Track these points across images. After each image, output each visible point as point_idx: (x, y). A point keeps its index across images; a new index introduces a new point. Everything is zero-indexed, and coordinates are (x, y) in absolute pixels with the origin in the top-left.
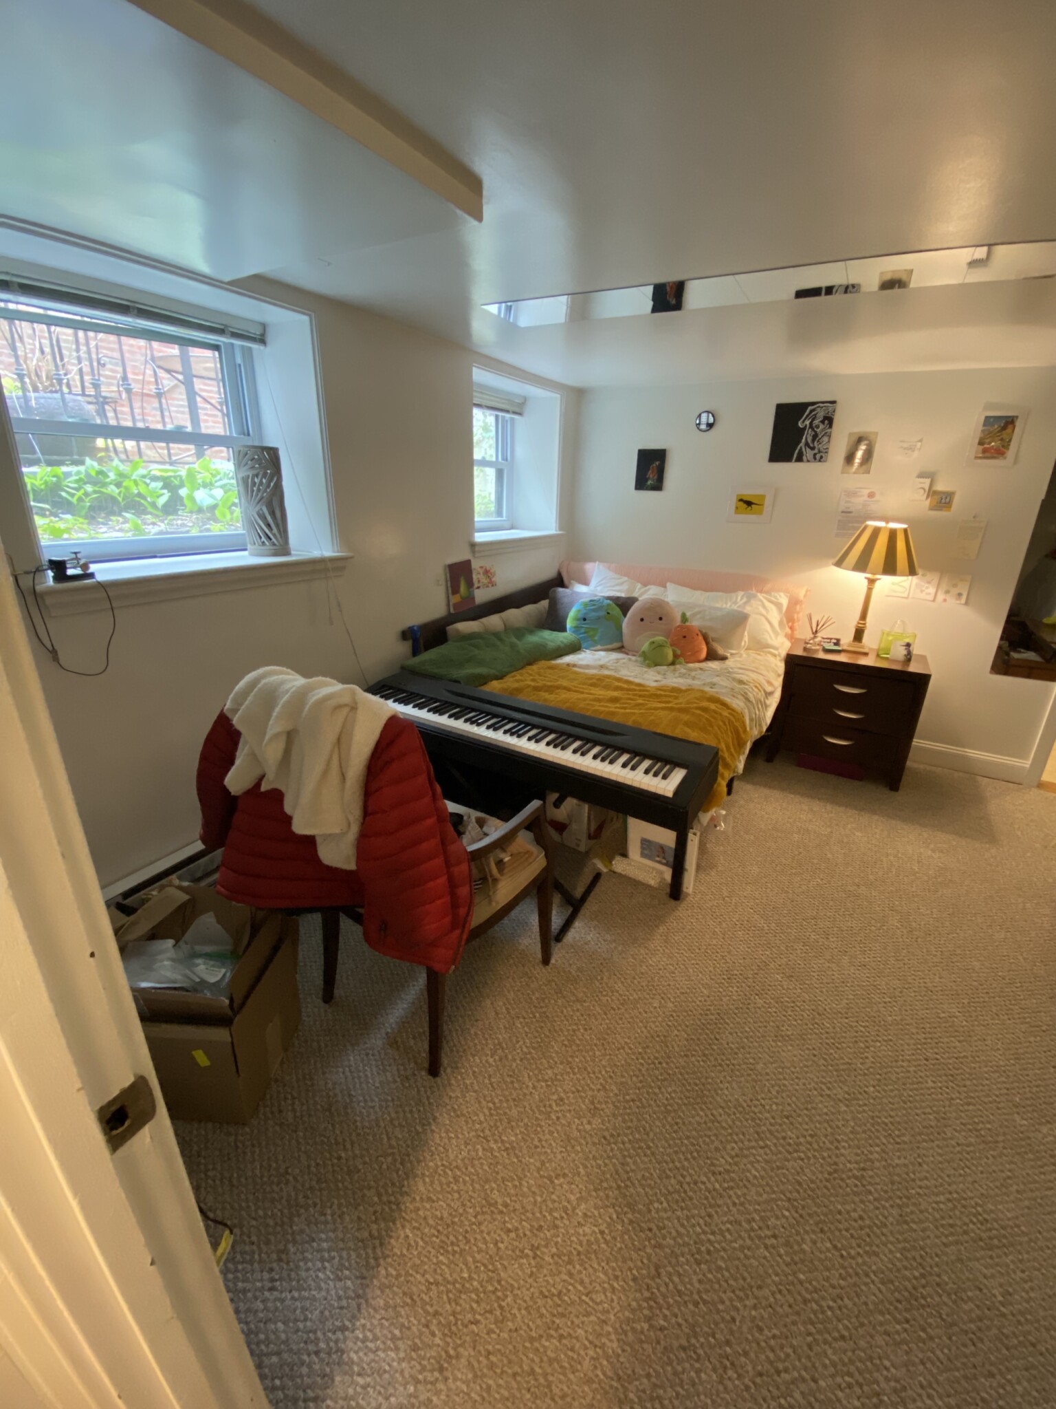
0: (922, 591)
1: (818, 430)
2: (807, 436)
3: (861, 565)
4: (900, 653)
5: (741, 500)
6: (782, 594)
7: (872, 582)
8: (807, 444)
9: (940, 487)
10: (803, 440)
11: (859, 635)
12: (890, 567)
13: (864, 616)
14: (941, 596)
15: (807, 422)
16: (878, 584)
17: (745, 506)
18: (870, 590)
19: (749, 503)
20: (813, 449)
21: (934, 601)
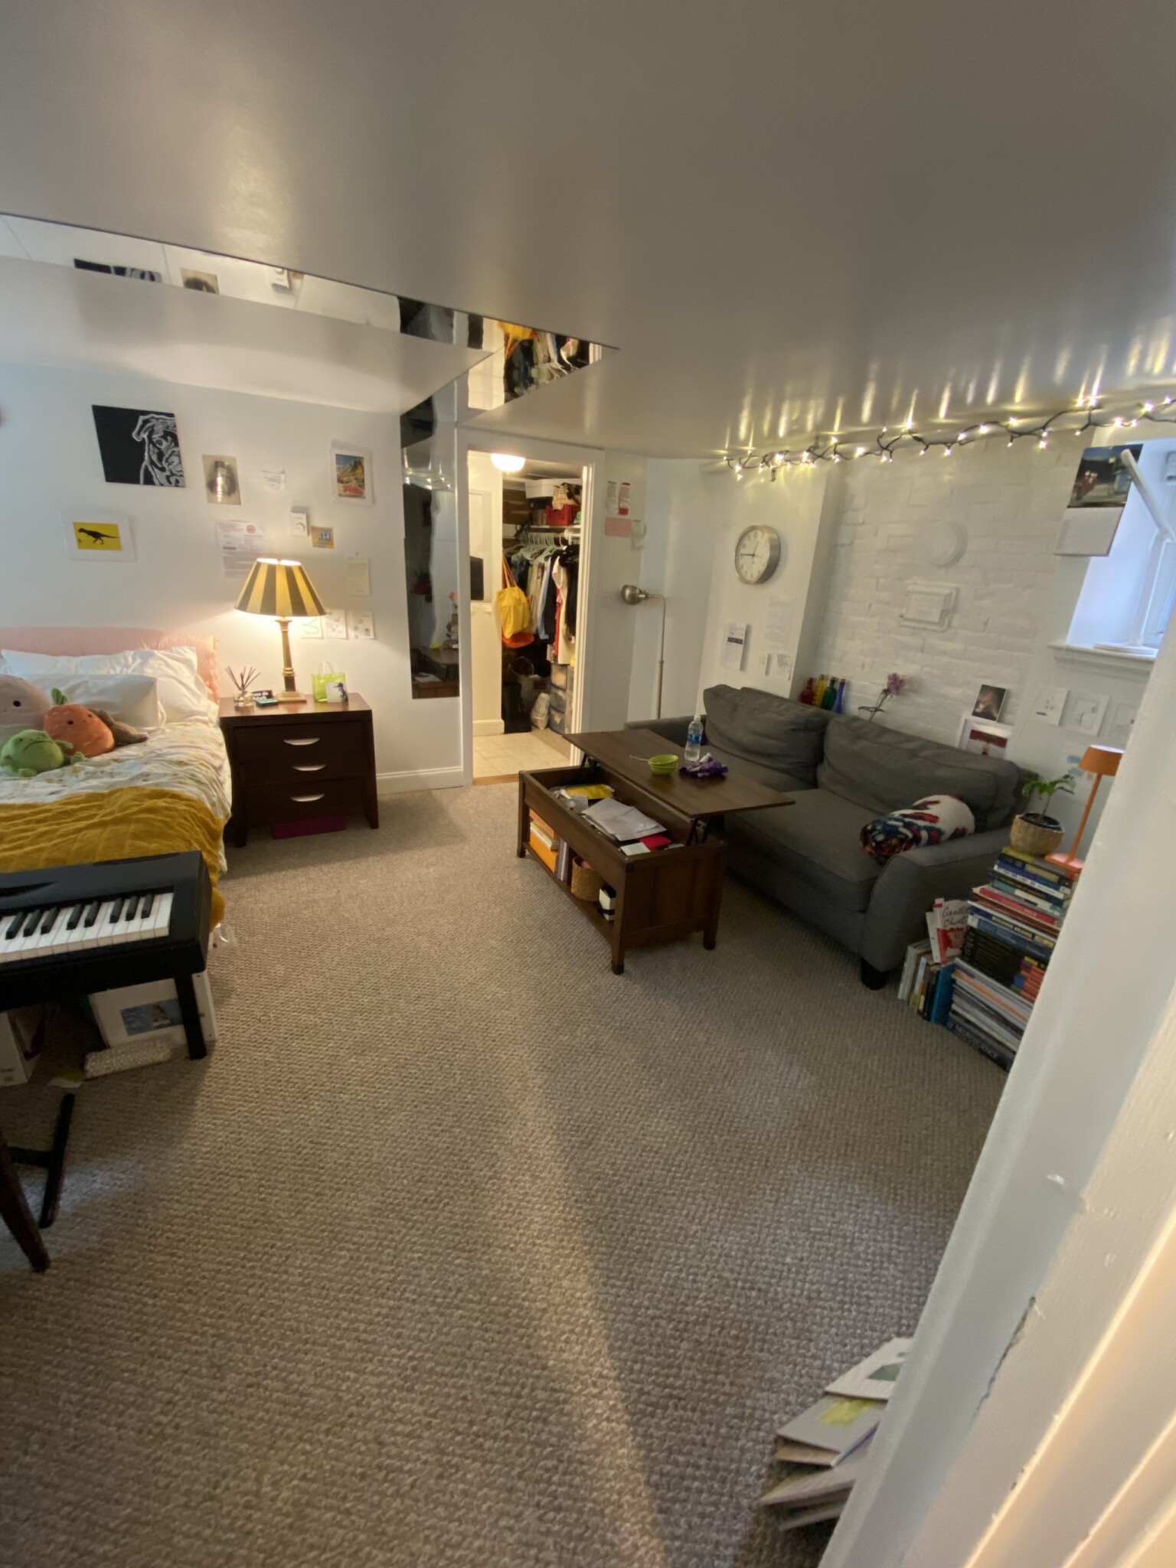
0: (334, 630)
1: (163, 447)
2: (149, 454)
3: (269, 606)
4: (335, 695)
5: (82, 530)
6: (186, 648)
7: (284, 624)
8: (152, 463)
9: (318, 523)
10: (146, 458)
11: (290, 682)
12: (299, 609)
13: (288, 662)
14: (352, 634)
15: (145, 436)
16: (290, 626)
17: (91, 539)
18: (285, 634)
19: (96, 535)
20: (163, 469)
21: (347, 638)
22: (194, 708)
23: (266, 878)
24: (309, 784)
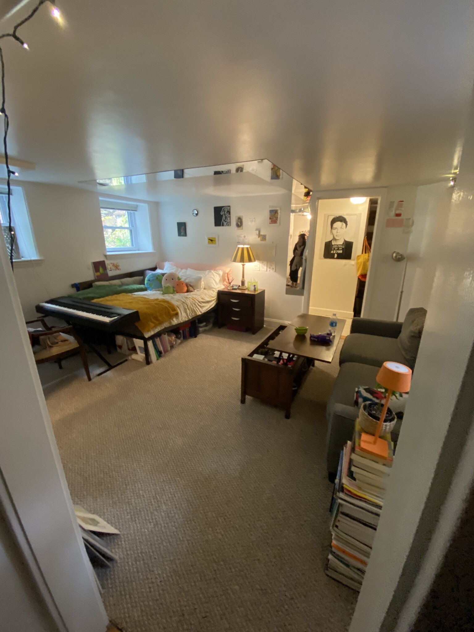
0: (263, 268)
1: (226, 215)
2: (224, 218)
3: (242, 260)
4: (253, 288)
5: (209, 239)
6: (221, 271)
7: (243, 265)
8: (224, 220)
9: (262, 233)
10: (223, 219)
11: (243, 283)
12: (250, 260)
13: (243, 277)
14: (268, 269)
15: (223, 213)
16: (245, 266)
17: (211, 241)
18: (243, 268)
19: (212, 240)
20: (226, 222)
21: (267, 271)
22: (213, 286)
23: (209, 336)
24: (236, 314)
